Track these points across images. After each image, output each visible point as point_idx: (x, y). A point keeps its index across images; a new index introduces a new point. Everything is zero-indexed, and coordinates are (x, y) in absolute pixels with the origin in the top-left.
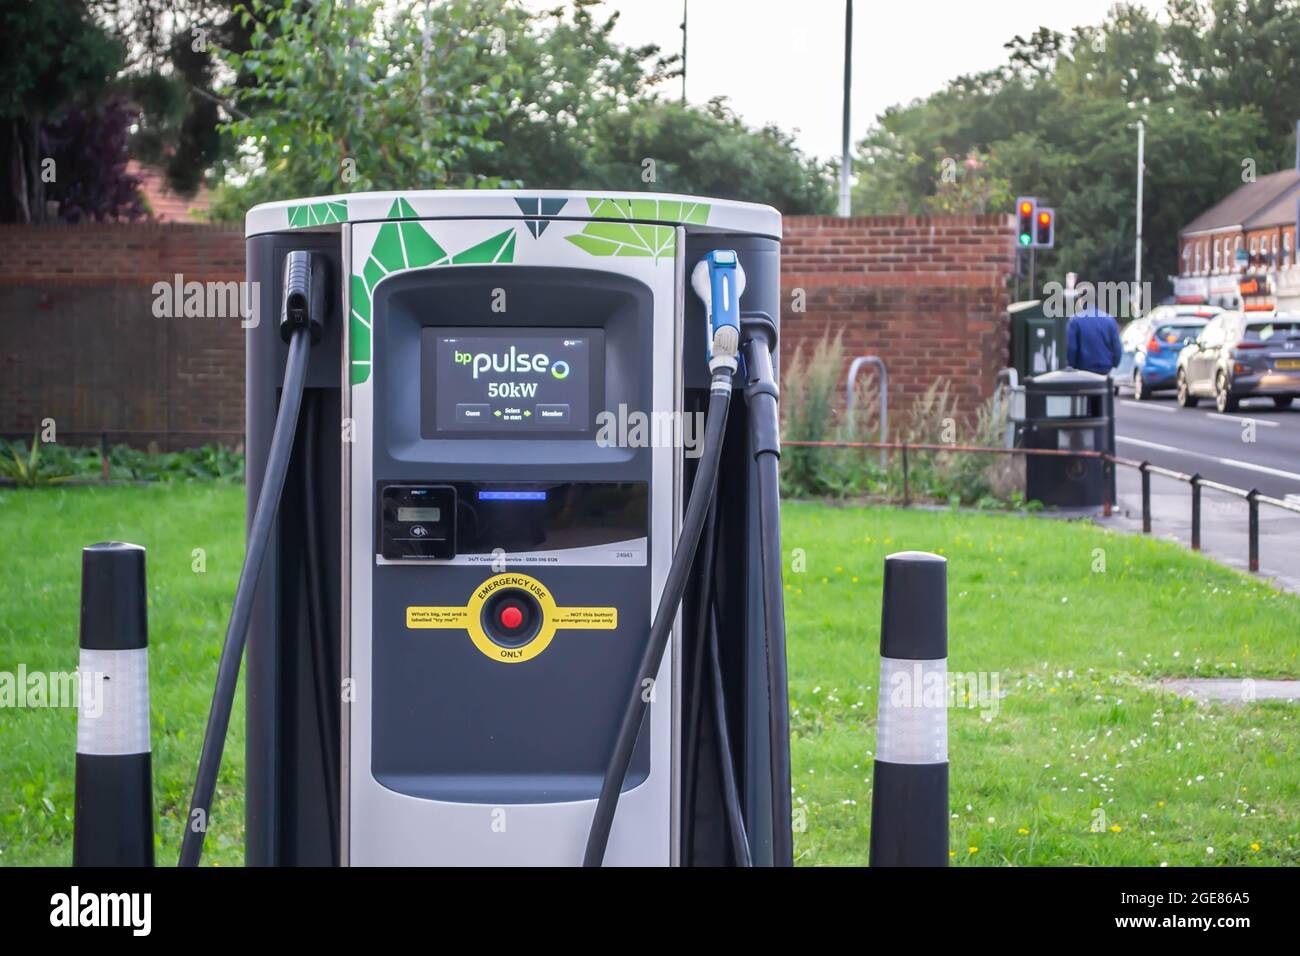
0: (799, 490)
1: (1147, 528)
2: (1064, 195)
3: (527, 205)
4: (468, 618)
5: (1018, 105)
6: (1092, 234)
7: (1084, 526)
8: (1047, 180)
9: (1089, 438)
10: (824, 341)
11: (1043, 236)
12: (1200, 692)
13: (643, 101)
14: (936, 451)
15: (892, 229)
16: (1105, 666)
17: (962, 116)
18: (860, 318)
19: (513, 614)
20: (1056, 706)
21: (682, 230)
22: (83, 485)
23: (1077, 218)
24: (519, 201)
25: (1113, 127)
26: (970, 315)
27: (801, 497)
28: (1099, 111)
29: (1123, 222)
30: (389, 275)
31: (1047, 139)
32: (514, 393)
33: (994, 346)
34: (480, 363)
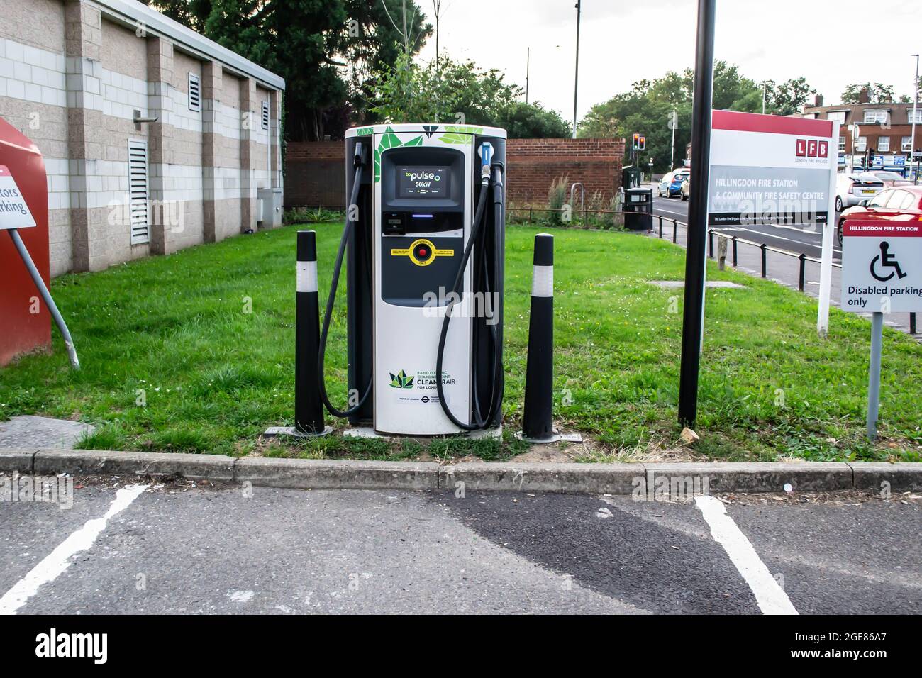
0: (554, 224)
1: (661, 237)
2: (649, 133)
3: (426, 128)
4: (409, 252)
5: (635, 104)
6: (658, 146)
7: (641, 236)
8: (644, 128)
9: (644, 209)
10: (562, 178)
11: (642, 147)
12: (662, 284)
13: (512, 102)
14: (597, 212)
15: (586, 143)
16: (635, 277)
17: (617, 108)
18: (576, 171)
19: (423, 251)
20: (618, 288)
21: (474, 136)
22: (334, 222)
23: (654, 140)
24: (424, 127)
25: (666, 111)
26: (610, 170)
27: (554, 226)
28: (662, 106)
29: (668, 142)
30: (385, 149)
31: (644, 115)
32: (424, 185)
33: (617, 180)
34: (413, 176)
